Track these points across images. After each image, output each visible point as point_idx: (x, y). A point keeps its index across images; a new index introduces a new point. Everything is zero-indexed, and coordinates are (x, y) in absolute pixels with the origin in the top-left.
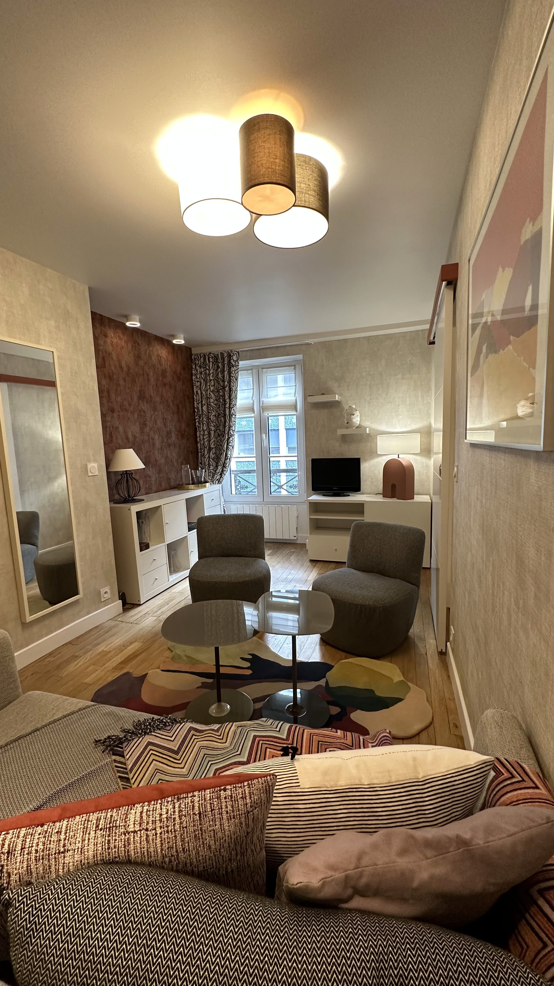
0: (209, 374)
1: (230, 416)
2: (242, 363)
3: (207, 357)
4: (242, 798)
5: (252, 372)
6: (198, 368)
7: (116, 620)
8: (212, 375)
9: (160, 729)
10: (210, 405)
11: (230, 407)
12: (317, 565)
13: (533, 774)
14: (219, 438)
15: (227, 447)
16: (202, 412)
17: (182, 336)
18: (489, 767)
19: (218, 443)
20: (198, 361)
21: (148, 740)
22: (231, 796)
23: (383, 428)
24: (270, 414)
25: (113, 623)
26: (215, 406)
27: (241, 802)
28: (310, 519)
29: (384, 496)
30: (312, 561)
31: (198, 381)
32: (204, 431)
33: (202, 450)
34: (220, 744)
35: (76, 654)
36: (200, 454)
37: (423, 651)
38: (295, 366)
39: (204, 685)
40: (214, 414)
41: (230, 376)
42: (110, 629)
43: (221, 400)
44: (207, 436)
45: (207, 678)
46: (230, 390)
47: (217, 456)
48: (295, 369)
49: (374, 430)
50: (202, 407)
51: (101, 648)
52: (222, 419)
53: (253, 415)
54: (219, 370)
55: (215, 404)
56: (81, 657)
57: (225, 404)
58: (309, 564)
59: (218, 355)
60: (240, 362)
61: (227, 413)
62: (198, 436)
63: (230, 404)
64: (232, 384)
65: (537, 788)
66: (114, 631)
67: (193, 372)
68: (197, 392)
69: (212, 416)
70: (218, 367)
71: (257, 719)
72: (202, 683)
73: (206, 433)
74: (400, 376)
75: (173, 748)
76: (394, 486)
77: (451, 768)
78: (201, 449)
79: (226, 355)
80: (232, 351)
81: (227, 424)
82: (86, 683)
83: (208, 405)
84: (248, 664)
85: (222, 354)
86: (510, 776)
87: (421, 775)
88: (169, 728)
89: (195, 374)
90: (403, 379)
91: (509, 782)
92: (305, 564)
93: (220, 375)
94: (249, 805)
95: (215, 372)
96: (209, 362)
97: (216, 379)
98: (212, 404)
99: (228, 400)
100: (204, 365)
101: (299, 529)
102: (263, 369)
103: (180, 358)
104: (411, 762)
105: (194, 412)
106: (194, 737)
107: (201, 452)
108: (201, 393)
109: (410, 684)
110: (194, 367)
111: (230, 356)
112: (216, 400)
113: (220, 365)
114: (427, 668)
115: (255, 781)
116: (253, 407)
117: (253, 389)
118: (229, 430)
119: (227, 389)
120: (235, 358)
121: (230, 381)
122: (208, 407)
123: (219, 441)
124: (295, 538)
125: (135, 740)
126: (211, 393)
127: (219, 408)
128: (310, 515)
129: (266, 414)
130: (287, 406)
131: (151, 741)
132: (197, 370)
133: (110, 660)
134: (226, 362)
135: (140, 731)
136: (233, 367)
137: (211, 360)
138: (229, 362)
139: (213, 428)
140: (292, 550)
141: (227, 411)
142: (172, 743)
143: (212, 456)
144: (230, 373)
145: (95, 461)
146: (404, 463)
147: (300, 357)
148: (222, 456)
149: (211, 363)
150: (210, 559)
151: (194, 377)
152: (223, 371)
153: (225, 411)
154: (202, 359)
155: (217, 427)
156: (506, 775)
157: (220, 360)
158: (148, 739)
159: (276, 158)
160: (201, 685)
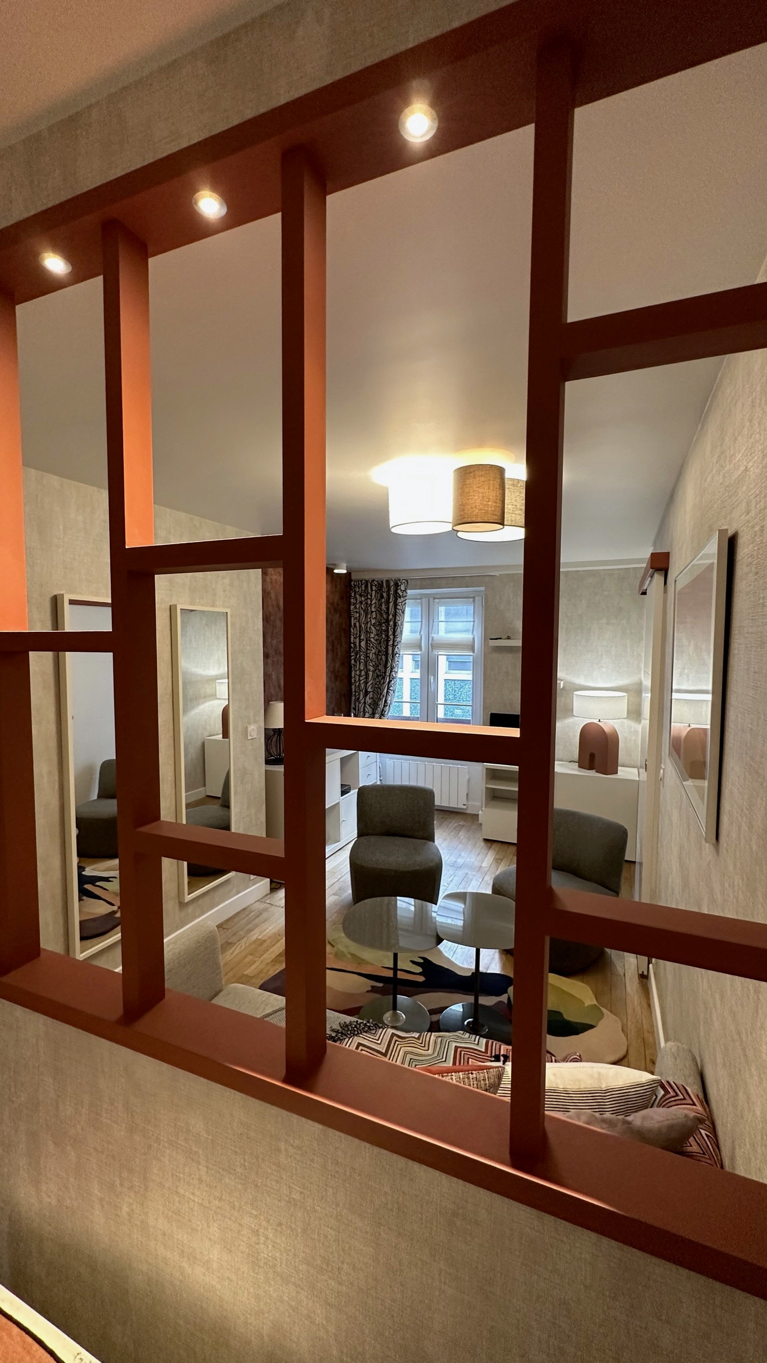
0: (371, 605)
1: (394, 655)
2: (410, 592)
3: (369, 585)
4: (483, 1080)
5: (422, 602)
6: (358, 596)
7: (265, 902)
8: (373, 606)
9: (366, 1032)
10: (370, 640)
11: (393, 645)
12: (493, 847)
13: (694, 1095)
14: (377, 680)
15: (387, 692)
16: (360, 648)
17: (345, 565)
18: (656, 1085)
19: (376, 686)
20: (359, 588)
21: (358, 1041)
22: (476, 1078)
23: (580, 681)
24: (440, 653)
25: (262, 906)
26: (375, 642)
27: (482, 1082)
28: (487, 788)
29: (581, 766)
30: (486, 841)
31: (357, 612)
32: (360, 671)
33: (357, 694)
34: (423, 1051)
35: (230, 941)
36: (353, 698)
37: (621, 972)
38: (474, 598)
39: (374, 990)
40: (374, 651)
41: (396, 609)
42: (260, 913)
43: (383, 636)
44: (364, 677)
45: (376, 981)
46: (395, 624)
47: (374, 701)
48: (474, 601)
49: (570, 683)
50: (360, 642)
51: (255, 935)
52: (383, 657)
53: (419, 653)
54: (383, 600)
55: (376, 640)
56: (235, 944)
57: (388, 641)
58: (483, 844)
59: (382, 582)
60: (408, 591)
61: (390, 652)
62: (353, 675)
63: (394, 641)
64: (397, 618)
65: (695, 1105)
66: (265, 915)
67: (352, 601)
68: (355, 624)
69: (371, 654)
70: (382, 597)
71: (454, 1032)
72: (372, 987)
73: (363, 673)
74: (604, 621)
75: (381, 1050)
76: (592, 756)
77: (627, 1082)
78: (355, 692)
79: (392, 583)
80: (399, 580)
81: (389, 665)
82: (247, 976)
83: (368, 640)
84: (419, 970)
85: (388, 581)
86: (675, 1095)
87: (604, 1086)
88: (373, 1032)
89: (354, 604)
90: (608, 624)
91: (673, 1099)
92: (478, 845)
93: (384, 607)
94: (488, 1085)
95: (377, 602)
96: (372, 590)
97: (379, 611)
98: (372, 640)
99: (392, 637)
100: (365, 594)
101: (470, 795)
102: (434, 598)
103: (339, 586)
104: (596, 1076)
105: (351, 647)
106: (397, 1043)
107: (355, 695)
108: (360, 626)
109: (603, 1010)
110: (353, 595)
111: (397, 585)
112: (377, 635)
113: (385, 595)
114: (624, 993)
115: (492, 1070)
116: (421, 643)
117: (422, 622)
118: (391, 672)
119: (391, 623)
120: (403, 588)
121: (396, 614)
122: (367, 642)
123: (378, 683)
124: (465, 807)
125: (347, 1040)
126: (372, 627)
127: (380, 643)
128: (486, 784)
129: (436, 652)
130: (463, 645)
131: (360, 1042)
132: (357, 599)
133: (268, 950)
134: (392, 592)
135: (349, 1032)
136: (400, 598)
137: (374, 588)
138: (396, 591)
139: (371, 668)
140: (461, 823)
141: (390, 649)
142: (379, 1046)
143: (368, 700)
144: (396, 604)
145: (255, 722)
146: (606, 729)
147: (483, 589)
148: (380, 703)
149: (374, 593)
150: (373, 839)
151: (352, 607)
152: (388, 602)
153: (387, 648)
154: (363, 586)
155: (376, 667)
156: (672, 1094)
157: (385, 589)
158: (357, 1039)
159: (489, 501)
160: (370, 989)
